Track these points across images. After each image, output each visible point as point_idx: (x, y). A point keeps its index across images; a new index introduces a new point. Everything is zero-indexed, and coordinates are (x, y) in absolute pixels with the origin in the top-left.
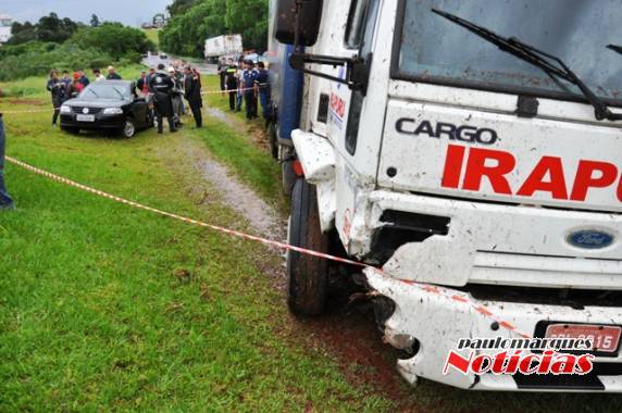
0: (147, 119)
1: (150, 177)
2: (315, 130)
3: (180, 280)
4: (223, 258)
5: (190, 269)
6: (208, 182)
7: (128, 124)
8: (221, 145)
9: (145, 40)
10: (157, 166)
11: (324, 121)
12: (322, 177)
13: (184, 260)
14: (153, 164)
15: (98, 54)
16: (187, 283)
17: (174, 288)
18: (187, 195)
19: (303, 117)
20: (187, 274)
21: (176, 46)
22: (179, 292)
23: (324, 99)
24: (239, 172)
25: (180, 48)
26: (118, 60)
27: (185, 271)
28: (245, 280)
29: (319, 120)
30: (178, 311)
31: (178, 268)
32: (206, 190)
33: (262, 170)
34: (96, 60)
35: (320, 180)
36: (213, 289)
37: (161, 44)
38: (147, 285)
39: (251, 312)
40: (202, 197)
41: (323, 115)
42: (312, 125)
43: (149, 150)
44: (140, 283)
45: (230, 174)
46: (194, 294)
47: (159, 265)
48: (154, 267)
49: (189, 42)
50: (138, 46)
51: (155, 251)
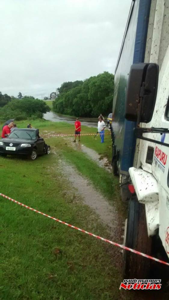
0: (44, 150)
1: (43, 184)
2: (144, 168)
3: (56, 256)
4: (83, 241)
5: (62, 248)
6: (76, 189)
7: (34, 153)
8: (84, 166)
9: (45, 106)
10: (48, 178)
11: (151, 163)
12: (149, 200)
13: (60, 241)
14: (46, 176)
15: (20, 113)
16: (60, 259)
17: (52, 262)
18: (63, 197)
19: (135, 158)
20: (61, 252)
21: (61, 109)
22: (55, 264)
23: (151, 150)
24: (94, 183)
25: (63, 110)
26: (30, 116)
27: (59, 250)
28: (96, 257)
29: (147, 162)
30: (54, 280)
31: (56, 247)
32: (74, 194)
33: (108, 183)
34: (20, 116)
35: (148, 201)
36: (76, 264)
37: (54, 108)
38: (35, 259)
39: (99, 283)
40: (72, 198)
41: (149, 159)
42: (141, 164)
43: (44, 168)
44: (32, 257)
45: (89, 184)
46: (64, 267)
47: (44, 244)
48: (41, 246)
49: (69, 107)
50: (41, 109)
51: (42, 235)
